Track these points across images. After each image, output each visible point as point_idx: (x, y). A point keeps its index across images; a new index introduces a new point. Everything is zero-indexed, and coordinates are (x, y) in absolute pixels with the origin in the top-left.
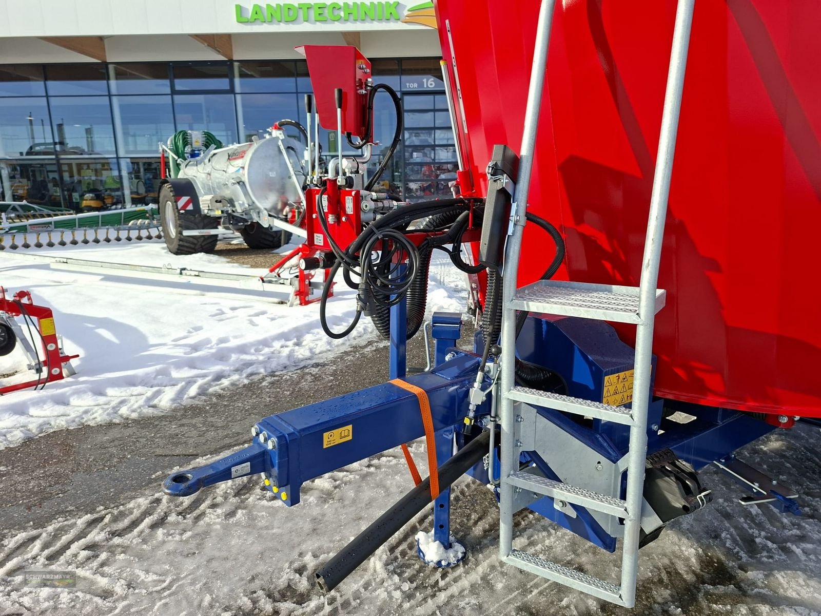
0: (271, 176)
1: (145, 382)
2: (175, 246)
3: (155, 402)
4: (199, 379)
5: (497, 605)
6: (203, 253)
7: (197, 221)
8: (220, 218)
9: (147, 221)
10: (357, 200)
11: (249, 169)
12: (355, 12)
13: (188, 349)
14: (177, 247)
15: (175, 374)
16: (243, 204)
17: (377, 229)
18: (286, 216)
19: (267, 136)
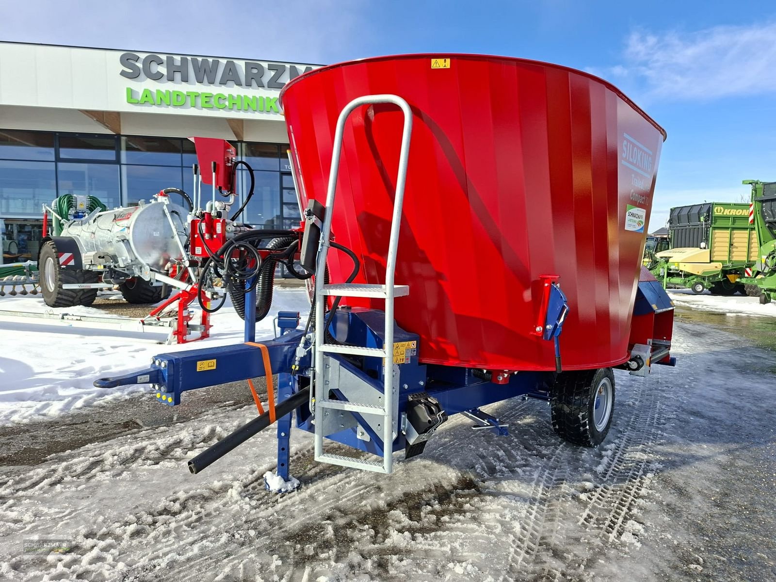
0: (154, 235)
1: (33, 398)
2: (53, 299)
3: (45, 412)
4: (84, 396)
5: (317, 507)
6: (81, 306)
7: (78, 275)
8: (101, 273)
9: (23, 278)
10: (224, 224)
11: (134, 228)
12: (239, 103)
13: (73, 375)
14: (55, 300)
15: (61, 392)
16: (126, 259)
17: (235, 241)
18: (168, 271)
19: (153, 201)
